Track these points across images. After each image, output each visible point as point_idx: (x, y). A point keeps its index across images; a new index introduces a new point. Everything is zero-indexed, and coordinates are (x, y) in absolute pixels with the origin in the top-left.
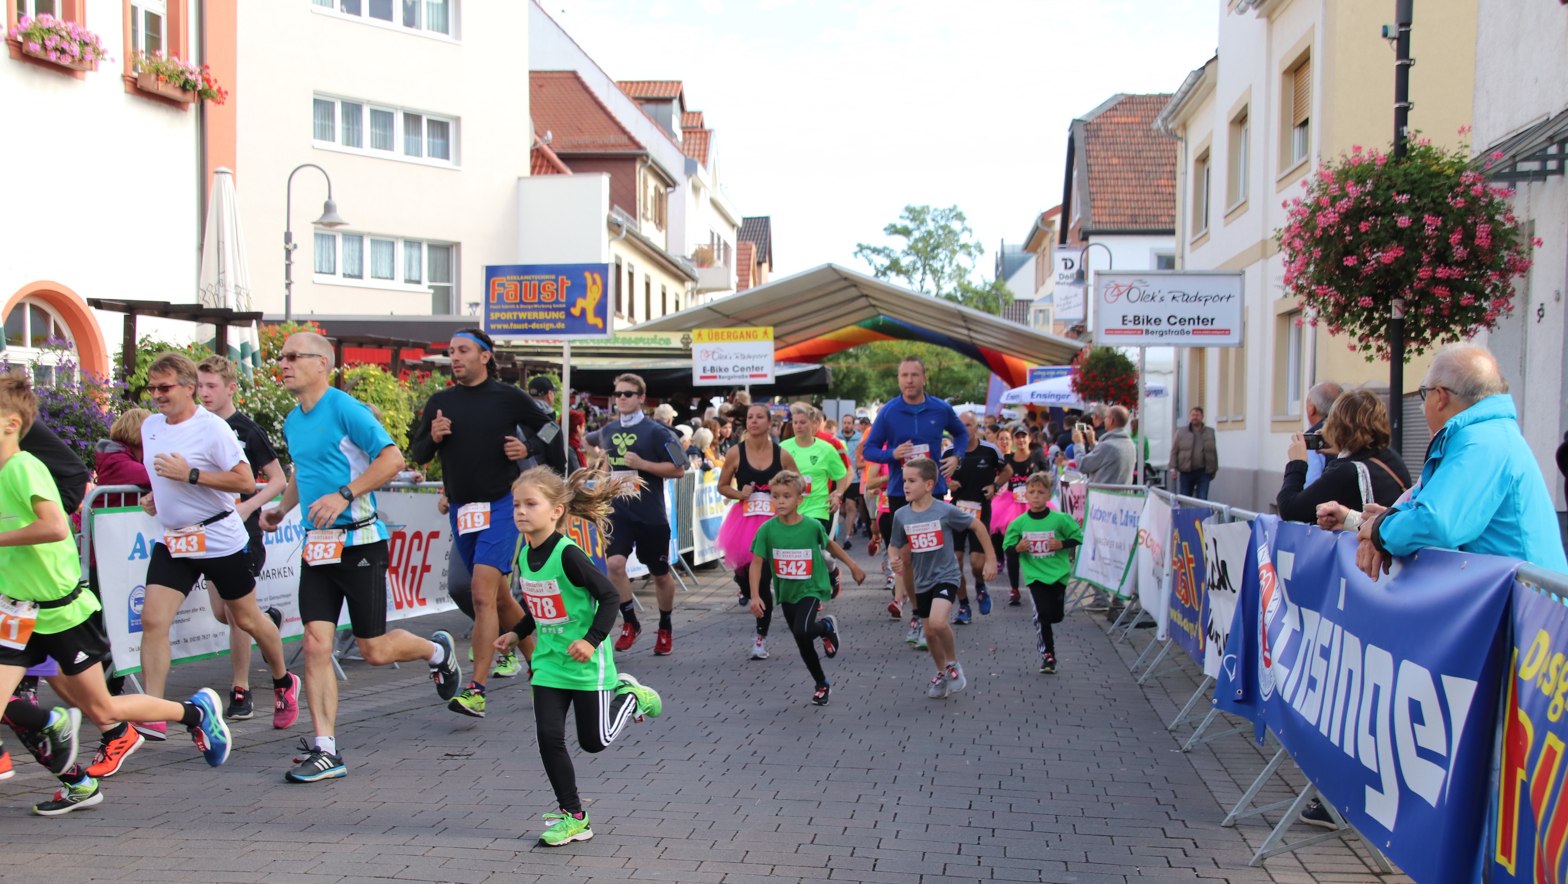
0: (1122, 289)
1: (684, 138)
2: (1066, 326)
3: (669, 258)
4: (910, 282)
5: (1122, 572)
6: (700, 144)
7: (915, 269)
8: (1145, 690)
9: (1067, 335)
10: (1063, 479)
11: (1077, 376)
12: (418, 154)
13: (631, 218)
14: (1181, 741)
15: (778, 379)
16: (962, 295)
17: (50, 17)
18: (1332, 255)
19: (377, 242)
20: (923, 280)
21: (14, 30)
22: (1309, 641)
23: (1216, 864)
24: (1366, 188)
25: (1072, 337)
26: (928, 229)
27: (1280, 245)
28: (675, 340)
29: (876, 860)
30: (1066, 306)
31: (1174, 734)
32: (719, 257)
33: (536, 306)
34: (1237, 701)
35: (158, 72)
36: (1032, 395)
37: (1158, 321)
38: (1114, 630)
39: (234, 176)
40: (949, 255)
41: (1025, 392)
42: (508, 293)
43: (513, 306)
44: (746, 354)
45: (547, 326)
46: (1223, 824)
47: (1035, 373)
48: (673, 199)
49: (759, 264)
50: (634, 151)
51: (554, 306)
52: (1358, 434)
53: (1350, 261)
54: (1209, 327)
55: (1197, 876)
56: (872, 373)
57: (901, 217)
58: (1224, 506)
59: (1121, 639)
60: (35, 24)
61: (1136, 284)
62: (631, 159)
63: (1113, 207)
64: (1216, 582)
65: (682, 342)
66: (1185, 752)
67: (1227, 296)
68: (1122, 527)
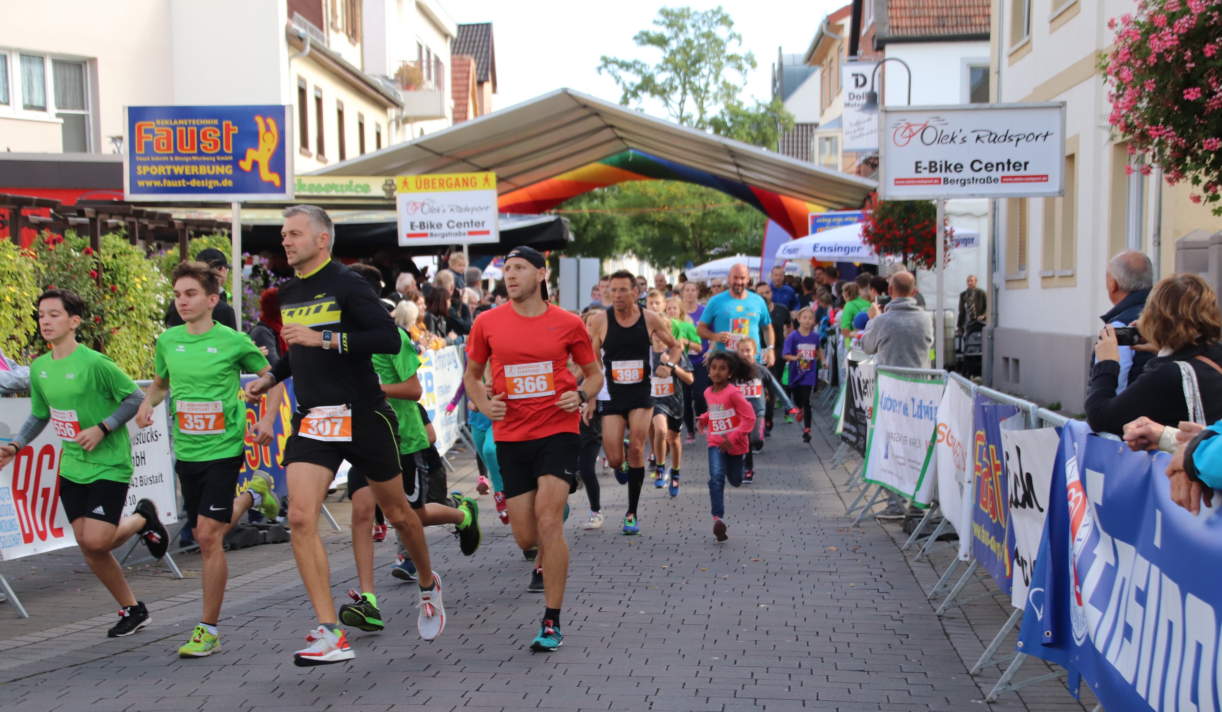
0: (915, 129)
2: (857, 158)
3: (367, 80)
4: (666, 105)
5: (919, 473)
7: (674, 88)
8: (944, 622)
9: (858, 172)
10: (850, 357)
11: (869, 223)
13: (317, 29)
14: (984, 688)
15: (503, 235)
16: (731, 120)
18: (1169, 87)
20: (683, 101)
22: (1124, 579)
25: (866, 175)
26: (687, 37)
27: (1105, 75)
28: (375, 187)
30: (858, 133)
31: (976, 679)
32: (429, 77)
33: (195, 158)
34: (1045, 645)
36: (815, 247)
37: (959, 167)
38: (910, 545)
40: (713, 70)
41: (806, 243)
42: (158, 141)
43: (166, 159)
44: (463, 206)
45: (211, 184)
47: (819, 221)
48: (369, 3)
49: (480, 83)
51: (218, 158)
52: (1181, 328)
53: (1192, 95)
54: (1022, 172)
56: (623, 219)
57: (655, 22)
58: (1031, 405)
59: (918, 556)
63: (915, 8)
64: (1020, 500)
65: (385, 190)
66: (988, 703)
67: (1045, 134)
68: (916, 420)
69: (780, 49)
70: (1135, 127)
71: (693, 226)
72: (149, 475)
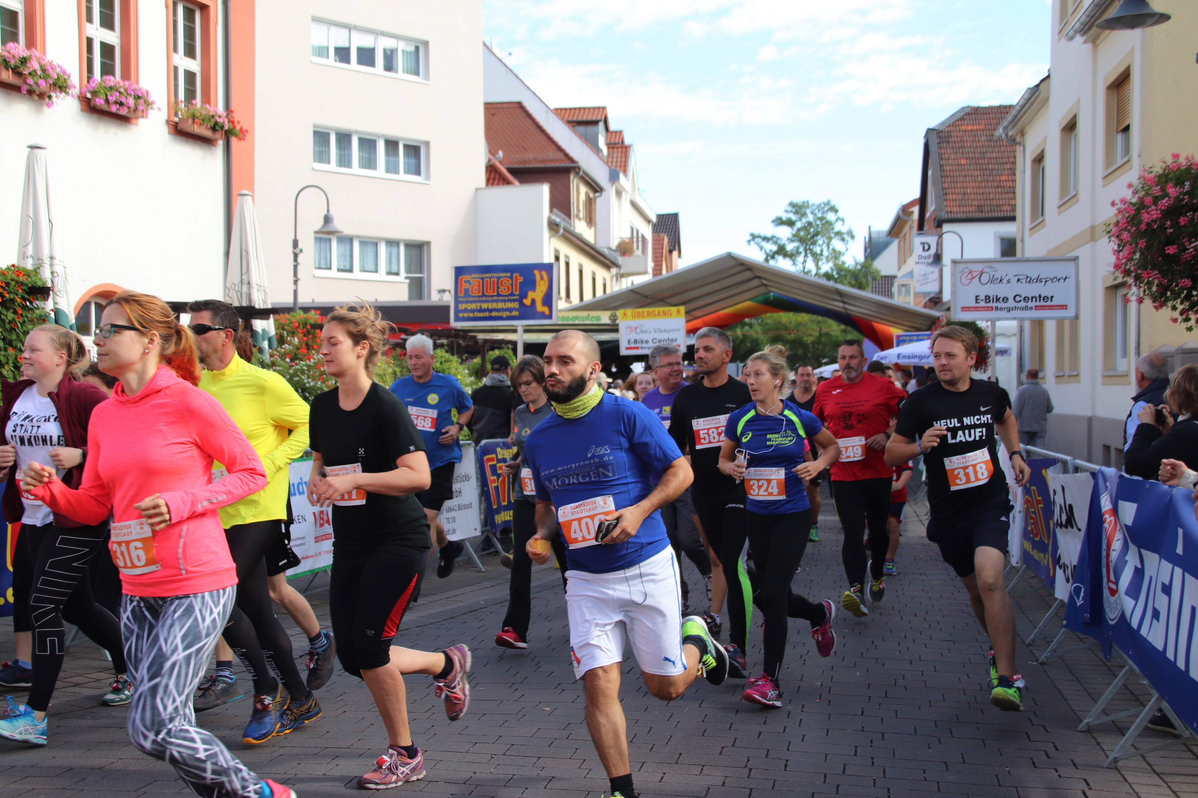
0: (975, 274)
1: (609, 152)
2: (924, 297)
3: (598, 250)
4: (794, 264)
6: (622, 157)
7: (798, 253)
9: (925, 306)
12: (396, 172)
13: (567, 219)
14: (1037, 654)
16: (838, 273)
17: (112, 78)
18: (1155, 245)
19: (365, 242)
20: (805, 261)
21: (84, 89)
22: (1151, 578)
23: (1075, 765)
24: (1184, 188)
25: (931, 308)
26: (808, 220)
27: (1110, 237)
28: (605, 318)
29: (787, 761)
30: (925, 281)
31: (1031, 648)
32: (638, 248)
33: (495, 298)
34: (1084, 623)
35: (194, 117)
36: (899, 356)
37: (1006, 300)
39: (253, 197)
40: (826, 241)
41: (893, 354)
42: (472, 288)
43: (477, 299)
44: (663, 329)
45: (505, 314)
46: (1079, 729)
47: (901, 338)
48: (600, 202)
49: (671, 252)
50: (569, 164)
51: (510, 298)
53: (1171, 250)
54: (1049, 303)
55: (1059, 776)
56: (764, 338)
57: (786, 211)
58: (1068, 458)
60: (100, 84)
61: (986, 270)
62: (566, 171)
63: (962, 200)
64: (1064, 523)
65: (611, 319)
67: (1064, 277)
69: (870, 227)
70: (1131, 272)
71: (812, 343)
72: (464, 503)
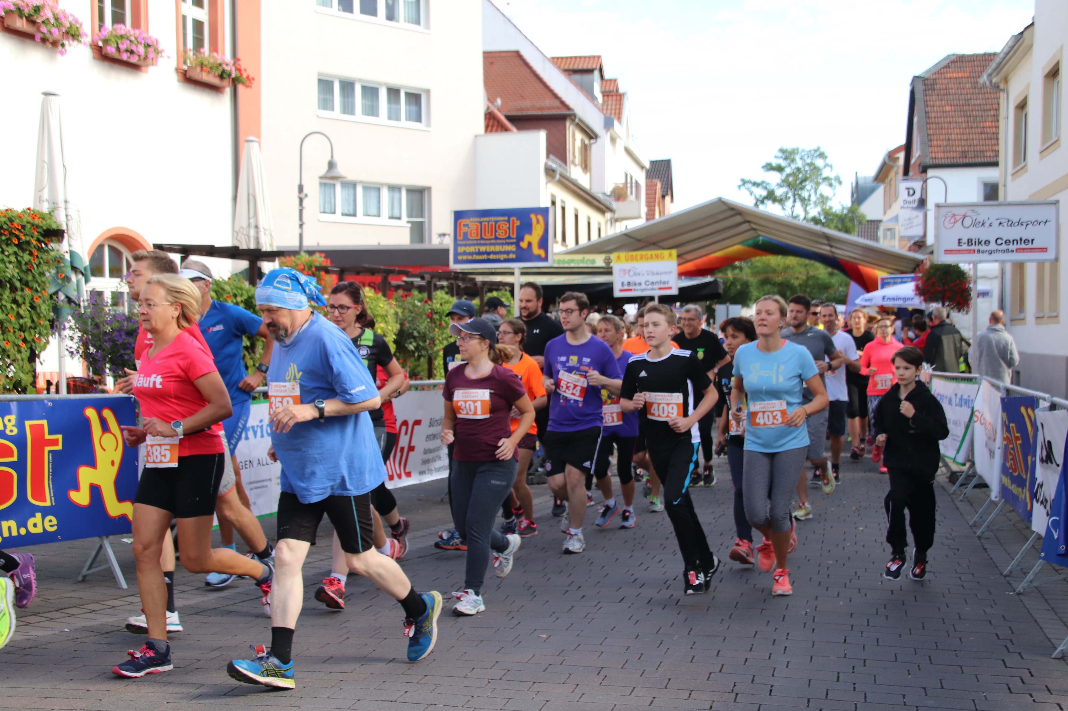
0: (958, 218)
1: (604, 100)
2: (909, 241)
3: (593, 195)
4: (784, 209)
5: (958, 444)
6: (616, 104)
7: (787, 198)
8: (983, 541)
9: (910, 249)
11: (919, 282)
12: (398, 119)
13: (563, 165)
14: (1014, 584)
15: (681, 290)
16: (825, 218)
17: (122, 26)
19: (366, 188)
20: (793, 206)
21: (96, 37)
23: (1049, 690)
25: (915, 251)
26: (797, 166)
28: (599, 261)
29: (772, 686)
30: (909, 226)
31: (1008, 579)
32: (631, 193)
33: (493, 241)
34: (1060, 555)
35: (202, 65)
36: (883, 298)
37: (987, 242)
38: (955, 491)
39: (259, 143)
40: (814, 186)
41: (878, 296)
42: (471, 231)
43: (475, 242)
44: (655, 271)
45: (502, 257)
46: (1053, 656)
47: (885, 281)
48: (595, 148)
49: (663, 197)
50: (565, 112)
51: (507, 241)
54: (1030, 246)
55: (1034, 701)
56: (753, 281)
57: (776, 157)
58: (1046, 396)
59: (961, 498)
60: (111, 32)
61: (969, 213)
62: (563, 118)
63: (946, 146)
64: (1044, 459)
65: (605, 262)
66: (1018, 594)
67: (1045, 220)
68: (958, 408)
71: (800, 285)
